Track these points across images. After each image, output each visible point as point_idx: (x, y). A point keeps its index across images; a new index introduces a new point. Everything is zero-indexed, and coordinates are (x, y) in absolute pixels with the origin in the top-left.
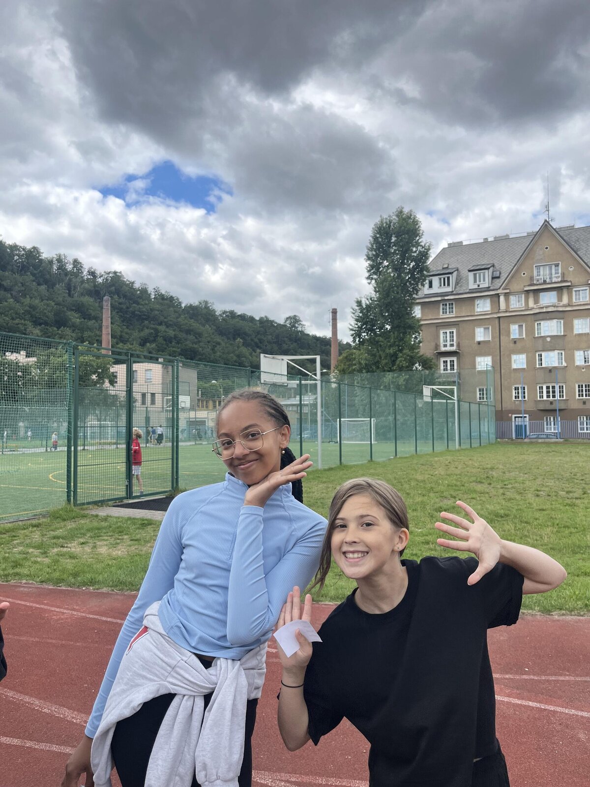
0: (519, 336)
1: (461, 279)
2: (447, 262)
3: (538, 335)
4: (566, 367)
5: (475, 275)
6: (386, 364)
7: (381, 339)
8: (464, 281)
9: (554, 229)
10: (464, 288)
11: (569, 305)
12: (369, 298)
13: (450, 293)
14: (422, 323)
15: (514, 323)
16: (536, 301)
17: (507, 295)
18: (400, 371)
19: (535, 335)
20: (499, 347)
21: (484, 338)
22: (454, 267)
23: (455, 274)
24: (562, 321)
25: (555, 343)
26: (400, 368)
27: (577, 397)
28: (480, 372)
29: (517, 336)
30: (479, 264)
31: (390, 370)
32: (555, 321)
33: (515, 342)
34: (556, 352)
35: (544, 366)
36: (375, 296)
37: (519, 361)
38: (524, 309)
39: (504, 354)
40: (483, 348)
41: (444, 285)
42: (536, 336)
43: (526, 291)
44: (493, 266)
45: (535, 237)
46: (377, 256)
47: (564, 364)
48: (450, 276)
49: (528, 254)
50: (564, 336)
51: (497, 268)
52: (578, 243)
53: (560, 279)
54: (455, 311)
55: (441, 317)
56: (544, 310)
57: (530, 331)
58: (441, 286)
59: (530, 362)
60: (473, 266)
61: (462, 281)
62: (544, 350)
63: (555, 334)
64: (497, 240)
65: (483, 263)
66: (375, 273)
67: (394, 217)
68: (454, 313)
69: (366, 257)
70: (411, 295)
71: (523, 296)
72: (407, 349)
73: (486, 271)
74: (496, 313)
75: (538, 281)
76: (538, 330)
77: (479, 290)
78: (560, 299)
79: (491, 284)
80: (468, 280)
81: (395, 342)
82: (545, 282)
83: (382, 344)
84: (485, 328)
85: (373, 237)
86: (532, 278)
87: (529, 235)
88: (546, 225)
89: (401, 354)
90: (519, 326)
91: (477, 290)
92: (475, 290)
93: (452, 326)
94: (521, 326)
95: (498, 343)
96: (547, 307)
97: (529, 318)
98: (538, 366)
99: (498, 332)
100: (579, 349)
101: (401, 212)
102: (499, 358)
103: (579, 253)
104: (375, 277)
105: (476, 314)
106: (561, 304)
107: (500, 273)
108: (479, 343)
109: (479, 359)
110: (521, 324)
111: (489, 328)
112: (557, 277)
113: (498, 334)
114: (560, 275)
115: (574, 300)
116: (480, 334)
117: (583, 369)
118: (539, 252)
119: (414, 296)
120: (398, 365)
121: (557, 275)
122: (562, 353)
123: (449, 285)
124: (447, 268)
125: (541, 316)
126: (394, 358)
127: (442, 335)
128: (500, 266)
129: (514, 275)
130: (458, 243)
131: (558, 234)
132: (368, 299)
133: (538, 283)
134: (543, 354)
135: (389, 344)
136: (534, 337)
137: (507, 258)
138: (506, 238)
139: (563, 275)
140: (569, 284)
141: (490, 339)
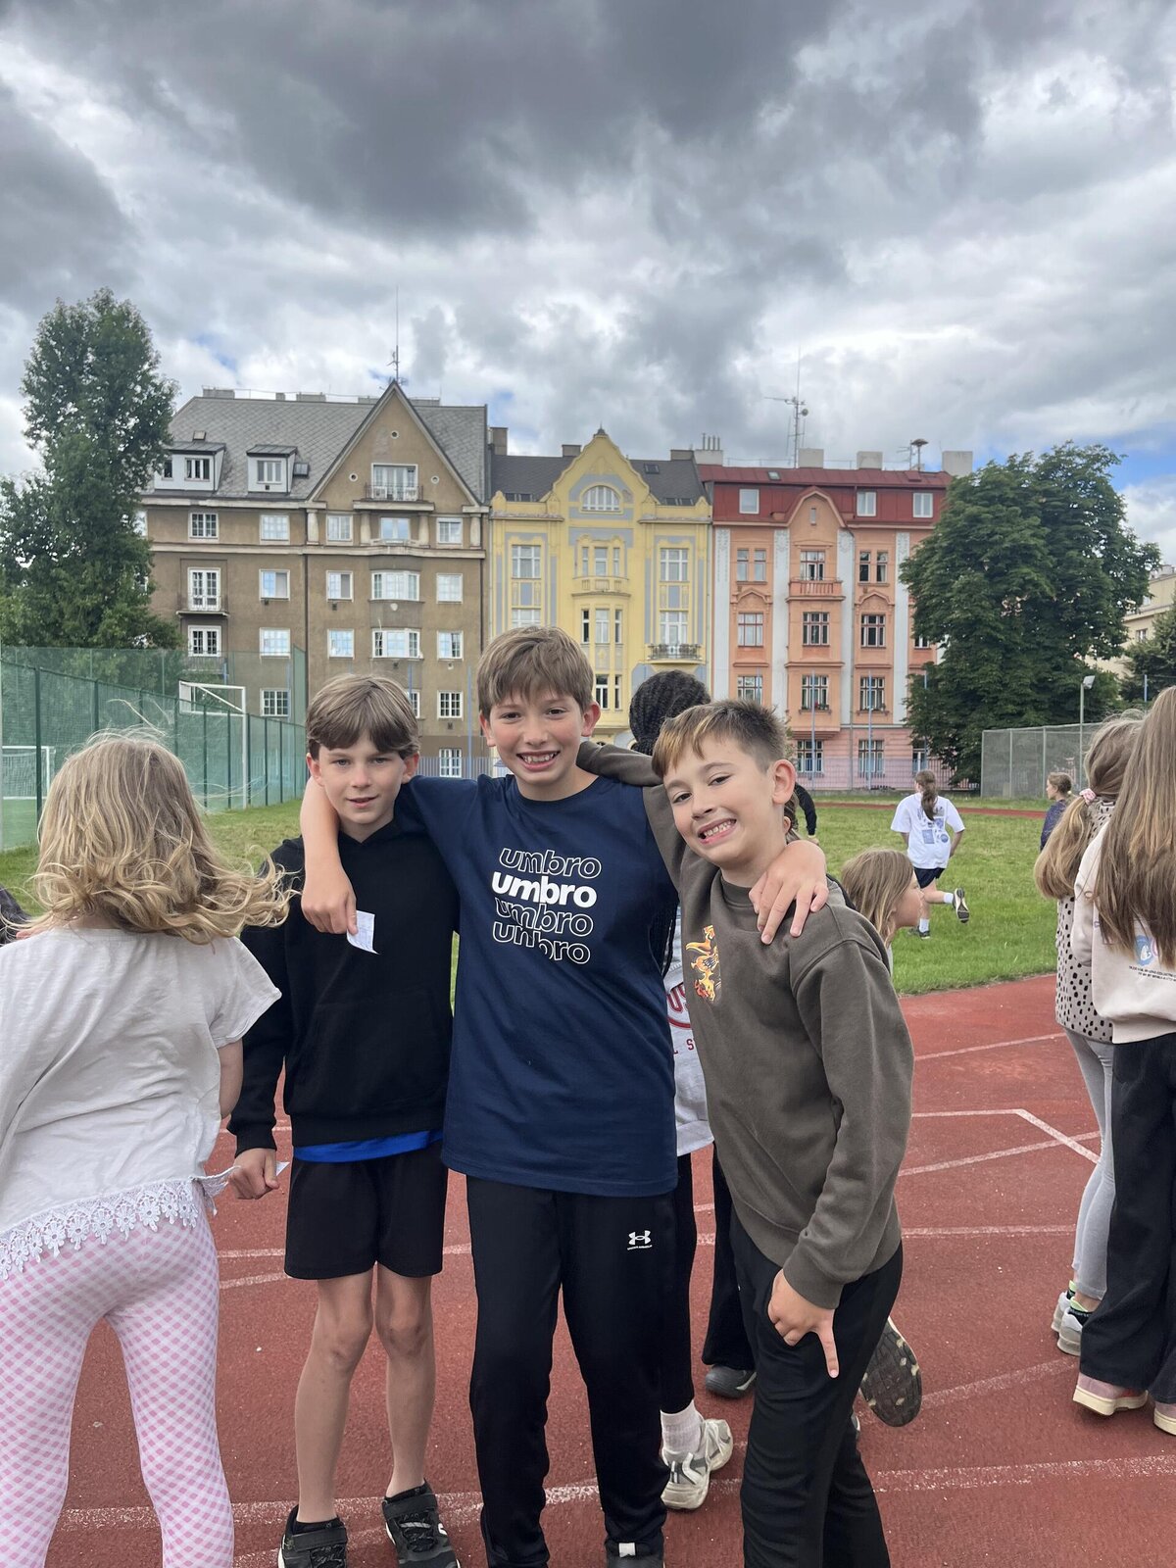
0: (342, 596)
1: (231, 468)
2: (203, 429)
3: (376, 596)
4: (423, 660)
5: (261, 465)
6: (75, 629)
7: (63, 573)
8: (238, 475)
9: (408, 400)
10: (239, 489)
11: (429, 548)
12: (32, 478)
13: (209, 495)
14: (155, 548)
15: (334, 569)
16: (374, 533)
17: (321, 514)
18: (108, 647)
19: (371, 596)
20: (304, 612)
21: (277, 594)
22: (218, 441)
23: (220, 455)
24: (418, 576)
25: (405, 614)
26: (107, 641)
27: (439, 716)
28: (267, 659)
29: (338, 596)
30: (268, 443)
31: (86, 645)
32: (406, 574)
33: (334, 607)
34: (407, 632)
35: (384, 655)
36: (47, 477)
37: (341, 644)
38: (351, 544)
39: (314, 628)
40: (273, 612)
41: (198, 475)
42: (373, 598)
43: (357, 510)
44: (296, 452)
45: (374, 408)
46: (51, 387)
47: (420, 655)
48: (210, 458)
49: (360, 439)
50: (421, 603)
51: (304, 458)
52: (446, 435)
53: (415, 497)
54: (220, 534)
55: (190, 541)
56: (388, 551)
57: (363, 588)
58: (190, 476)
59: (361, 646)
60: (256, 446)
61: (233, 472)
62: (385, 627)
63: (405, 597)
64: (303, 399)
65: (276, 443)
66: (45, 426)
67: (92, 309)
68: (217, 536)
69: (23, 386)
70: (129, 486)
71: (351, 519)
72: (123, 602)
73: (283, 460)
74: (302, 546)
75: (378, 494)
76: (376, 588)
77: (269, 496)
78: (415, 534)
79: (292, 487)
80: (247, 472)
81: (96, 584)
82: (390, 499)
83: (65, 584)
84: (277, 574)
85: (41, 344)
86: (367, 487)
87: (363, 402)
88: (394, 390)
89: (109, 612)
90: (342, 576)
91: (264, 496)
92: (259, 496)
93: (214, 563)
94: (345, 577)
95: (303, 605)
96: (393, 546)
97: (361, 561)
98: (374, 656)
99: (302, 582)
100: (443, 630)
101: (107, 301)
102: (303, 634)
103: (447, 452)
104: (44, 433)
105: (261, 543)
106: (417, 543)
107: (309, 469)
108: (266, 602)
109: (265, 634)
110: (345, 572)
111: (285, 574)
112: (411, 492)
113: (303, 588)
114: (415, 488)
115: (438, 540)
116: (270, 586)
117: (450, 665)
118: (381, 441)
119: (138, 490)
120: (104, 635)
121: (410, 489)
122: (415, 635)
123: (206, 476)
124: (202, 441)
125: (381, 562)
126: (94, 616)
127: (191, 579)
128: (308, 455)
129: (334, 477)
130: (225, 391)
131: (415, 410)
132: (29, 482)
133: (378, 498)
134: (385, 633)
135: (82, 586)
136: (369, 601)
137: (322, 442)
138: (318, 401)
139: (421, 489)
140: (431, 508)
141: (288, 597)
